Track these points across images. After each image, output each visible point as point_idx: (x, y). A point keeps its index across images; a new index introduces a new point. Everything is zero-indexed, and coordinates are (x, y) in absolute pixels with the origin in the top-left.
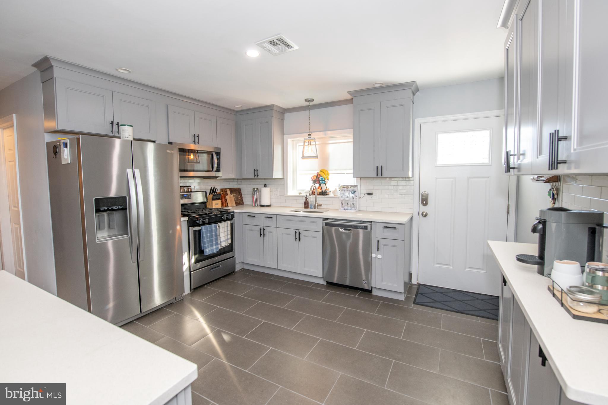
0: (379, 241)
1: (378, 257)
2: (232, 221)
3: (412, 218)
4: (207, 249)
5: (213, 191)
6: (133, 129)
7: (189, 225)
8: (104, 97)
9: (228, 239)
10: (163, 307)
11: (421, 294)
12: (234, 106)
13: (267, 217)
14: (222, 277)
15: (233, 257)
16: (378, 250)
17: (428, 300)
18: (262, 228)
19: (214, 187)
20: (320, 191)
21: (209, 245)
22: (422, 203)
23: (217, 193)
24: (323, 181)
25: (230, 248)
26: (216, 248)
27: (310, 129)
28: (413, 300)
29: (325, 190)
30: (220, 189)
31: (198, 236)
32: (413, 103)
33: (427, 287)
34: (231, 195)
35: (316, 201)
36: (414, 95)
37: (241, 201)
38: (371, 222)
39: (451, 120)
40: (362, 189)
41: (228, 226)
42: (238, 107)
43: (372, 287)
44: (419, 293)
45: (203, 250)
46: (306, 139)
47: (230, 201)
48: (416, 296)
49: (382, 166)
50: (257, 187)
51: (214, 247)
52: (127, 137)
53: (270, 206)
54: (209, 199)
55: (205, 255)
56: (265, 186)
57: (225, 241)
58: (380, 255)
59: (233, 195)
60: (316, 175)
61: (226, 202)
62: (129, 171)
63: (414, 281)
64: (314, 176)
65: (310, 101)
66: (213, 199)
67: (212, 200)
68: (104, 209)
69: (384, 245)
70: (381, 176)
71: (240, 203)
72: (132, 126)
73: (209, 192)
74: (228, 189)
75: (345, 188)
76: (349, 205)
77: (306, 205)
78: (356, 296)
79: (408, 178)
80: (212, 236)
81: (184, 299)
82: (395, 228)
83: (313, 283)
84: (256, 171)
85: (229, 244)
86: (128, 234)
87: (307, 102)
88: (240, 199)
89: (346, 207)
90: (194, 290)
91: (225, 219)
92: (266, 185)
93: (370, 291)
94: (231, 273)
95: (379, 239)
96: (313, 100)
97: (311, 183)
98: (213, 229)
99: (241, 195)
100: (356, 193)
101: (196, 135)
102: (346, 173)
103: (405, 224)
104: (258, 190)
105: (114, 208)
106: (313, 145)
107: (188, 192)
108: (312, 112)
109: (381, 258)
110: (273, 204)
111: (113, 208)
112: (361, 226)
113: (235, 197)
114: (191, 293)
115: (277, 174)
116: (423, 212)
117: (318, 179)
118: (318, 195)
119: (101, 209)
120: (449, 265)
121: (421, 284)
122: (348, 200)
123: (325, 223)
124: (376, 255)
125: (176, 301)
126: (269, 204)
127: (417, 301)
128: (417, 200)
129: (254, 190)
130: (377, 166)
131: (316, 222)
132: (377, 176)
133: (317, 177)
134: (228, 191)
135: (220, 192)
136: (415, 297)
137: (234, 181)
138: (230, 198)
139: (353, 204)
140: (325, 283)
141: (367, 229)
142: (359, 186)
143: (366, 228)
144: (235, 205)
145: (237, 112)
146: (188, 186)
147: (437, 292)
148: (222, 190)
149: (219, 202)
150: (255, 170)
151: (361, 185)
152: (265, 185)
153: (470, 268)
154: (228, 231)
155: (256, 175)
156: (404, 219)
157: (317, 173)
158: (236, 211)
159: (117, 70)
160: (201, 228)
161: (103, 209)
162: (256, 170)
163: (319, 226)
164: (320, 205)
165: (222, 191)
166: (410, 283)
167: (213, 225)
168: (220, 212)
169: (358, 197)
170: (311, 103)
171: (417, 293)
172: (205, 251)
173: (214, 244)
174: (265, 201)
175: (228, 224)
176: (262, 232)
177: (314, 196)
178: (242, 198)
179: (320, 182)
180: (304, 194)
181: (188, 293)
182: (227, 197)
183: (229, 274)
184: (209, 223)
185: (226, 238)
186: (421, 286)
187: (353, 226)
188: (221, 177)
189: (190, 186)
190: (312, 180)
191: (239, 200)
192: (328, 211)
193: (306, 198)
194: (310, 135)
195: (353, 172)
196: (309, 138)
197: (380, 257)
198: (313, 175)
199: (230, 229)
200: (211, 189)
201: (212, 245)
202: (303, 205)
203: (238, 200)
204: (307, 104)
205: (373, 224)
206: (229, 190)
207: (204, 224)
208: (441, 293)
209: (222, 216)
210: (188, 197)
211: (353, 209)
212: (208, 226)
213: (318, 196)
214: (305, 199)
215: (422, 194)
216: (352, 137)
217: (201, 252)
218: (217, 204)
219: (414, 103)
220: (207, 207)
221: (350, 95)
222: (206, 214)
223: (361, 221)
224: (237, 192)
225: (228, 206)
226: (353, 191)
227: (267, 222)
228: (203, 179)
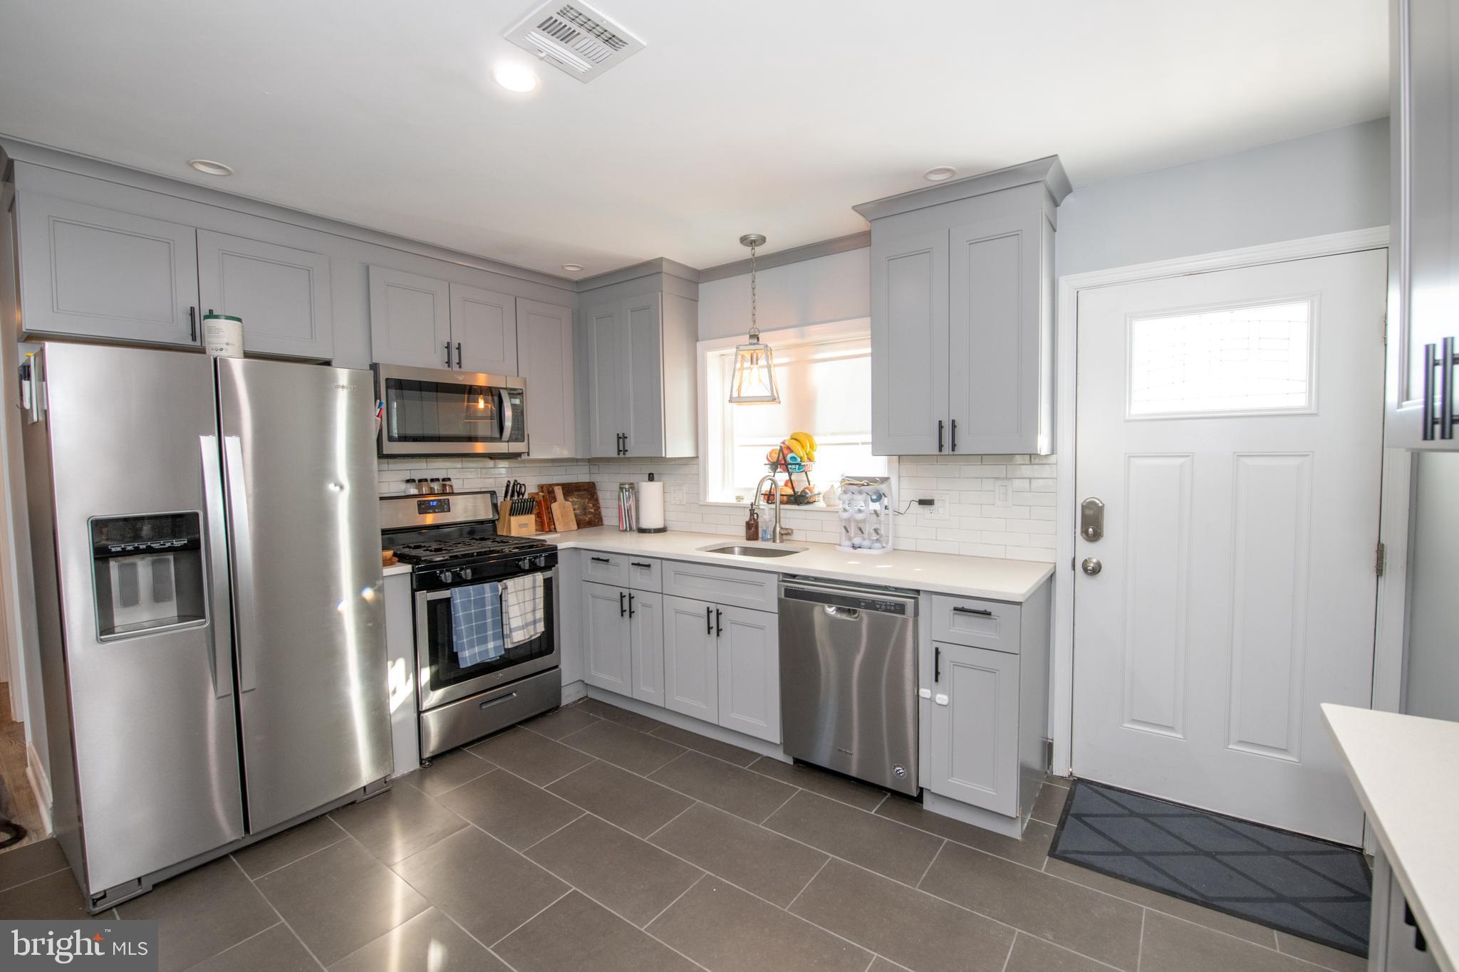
0: (939, 650)
1: (938, 701)
2: (548, 574)
3: (1052, 576)
4: (467, 651)
5: (514, 489)
6: (243, 328)
7: (415, 587)
8: (169, 243)
9: (535, 622)
10: (326, 814)
11: (1078, 817)
12: (563, 267)
13: (638, 565)
14: (521, 723)
15: (556, 667)
16: (937, 680)
17: (1099, 844)
18: (626, 592)
19: (516, 481)
20: (790, 491)
21: (475, 640)
22: (1085, 532)
23: (526, 496)
24: (797, 466)
25: (545, 644)
26: (496, 648)
27: (754, 322)
28: (1048, 838)
29: (803, 491)
30: (538, 486)
31: (440, 617)
32: (1054, 231)
33: (1099, 793)
34: (566, 499)
35: (777, 518)
36: (1056, 204)
37: (594, 516)
38: (918, 592)
40: (903, 491)
41: (534, 587)
42: (572, 271)
43: (921, 789)
44: (1071, 812)
45: (457, 653)
46: (741, 348)
47: (562, 516)
48: (1062, 824)
49: (953, 421)
50: (631, 482)
51: (491, 645)
52: (221, 349)
53: (662, 530)
54: (502, 513)
55: (461, 667)
56: (651, 478)
57: (523, 627)
58: (944, 693)
59: (572, 502)
60: (779, 448)
61: (551, 520)
62: (208, 444)
63: (1060, 768)
64: (773, 450)
65: (754, 241)
66: (514, 511)
67: (510, 515)
68: (124, 549)
69: (956, 665)
70: (953, 450)
71: (590, 520)
72: (239, 320)
73: (503, 495)
74: (558, 485)
75: (854, 485)
76: (866, 536)
77: (752, 529)
78: (873, 813)
79: (1033, 456)
80: (482, 615)
81: (394, 790)
82: (989, 614)
83: (759, 755)
84: (622, 438)
85: (539, 635)
86: (204, 618)
87: (748, 246)
88: (592, 510)
89: (857, 541)
90: (429, 761)
91: (527, 567)
92: (653, 474)
93: (919, 799)
94: (549, 711)
95: (942, 648)
96: (763, 240)
97: (766, 471)
98: (488, 595)
99: (597, 500)
100: (885, 501)
101: (454, 345)
102: (858, 444)
103: (1021, 603)
104: (633, 488)
105: (156, 546)
106: (762, 367)
107: (444, 494)
108: (763, 277)
109: (945, 703)
110: (671, 526)
111: (152, 545)
112: (885, 602)
113: (576, 506)
114: (420, 770)
115: (677, 445)
116: (1086, 561)
117: (782, 461)
118: (782, 503)
119: (113, 550)
120: (1171, 728)
121: (1080, 780)
122: (864, 521)
123: (785, 589)
124: (931, 693)
125: (365, 797)
126: (660, 525)
127: (1060, 847)
128: (1067, 521)
129: (621, 489)
130: (940, 422)
131: (761, 584)
132: (940, 450)
133: (779, 454)
134: (559, 492)
135: (537, 494)
136: (1057, 829)
137: (579, 464)
138: (562, 509)
139: (876, 531)
140: (790, 762)
141: (904, 614)
142: (894, 481)
143: (900, 609)
144: (575, 527)
145: (578, 283)
146: (444, 480)
147: (1132, 814)
148: (541, 487)
149: (530, 519)
150: (618, 434)
151: (899, 477)
152: (649, 474)
153: (1241, 742)
154: (537, 600)
155: (621, 448)
156: (1018, 586)
157: (783, 443)
158: (561, 546)
159: (190, 165)
160: (451, 594)
161: (119, 549)
162: (621, 436)
163: (770, 597)
164: (787, 533)
165: (543, 492)
166: (1046, 773)
167: (487, 586)
168: (517, 548)
169: (890, 512)
170: (760, 250)
171: (1066, 811)
172: (460, 655)
173: (490, 638)
174: (651, 518)
175: (534, 581)
176: (626, 606)
177: (773, 506)
178: (599, 507)
179: (790, 466)
180: (748, 501)
181: (411, 770)
182: (555, 506)
183: (543, 714)
184: (473, 582)
185: (530, 618)
186: (1080, 787)
187: (864, 600)
188: (528, 455)
189: (449, 479)
190: (767, 463)
191: (591, 513)
192: (807, 549)
193: (752, 512)
194: (755, 337)
195: (870, 440)
196: (750, 344)
197: (942, 699)
198: (770, 449)
199: (542, 595)
200: (508, 486)
201: (483, 641)
202: (742, 531)
203: (585, 514)
204: (745, 252)
205: (922, 598)
206: (560, 487)
207: (459, 582)
208: (1145, 817)
209: (521, 560)
210: (444, 507)
211: (877, 545)
212: (471, 587)
213: (783, 506)
214: (748, 513)
215: (1082, 506)
216: (869, 342)
217: (454, 658)
218: (525, 525)
219: (1057, 230)
220: (499, 533)
221: (863, 216)
222: (472, 555)
223: (886, 588)
224: (586, 492)
225: (555, 529)
226: (875, 493)
227: (639, 579)
228: (489, 460)
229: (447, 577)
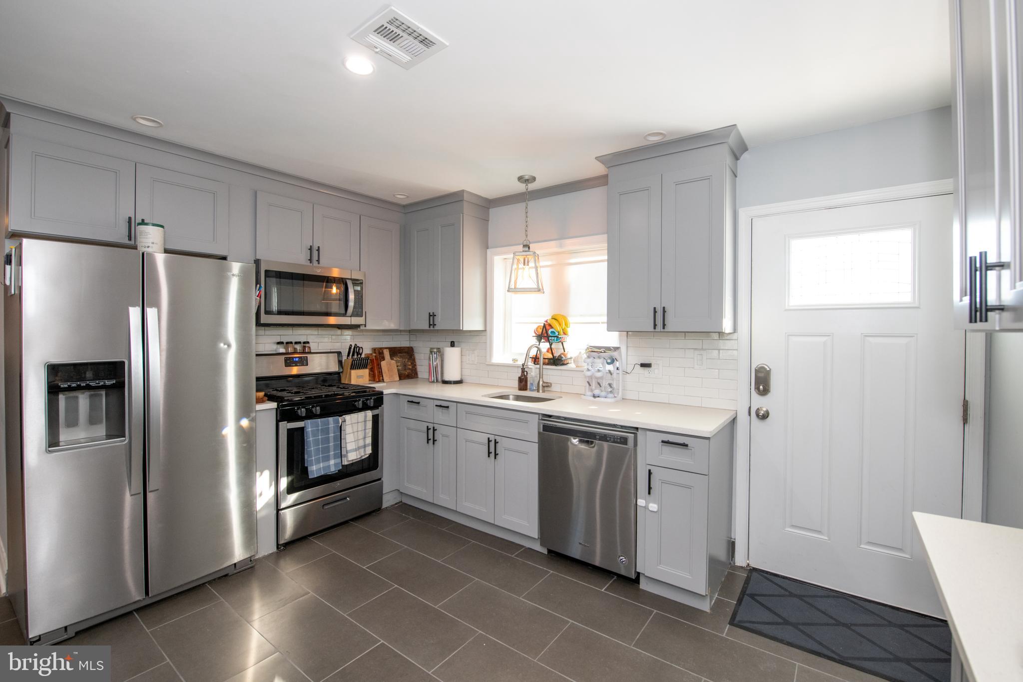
0: (651, 471)
1: (651, 509)
2: (376, 412)
3: (734, 419)
4: (314, 467)
5: (355, 351)
6: (165, 232)
7: (278, 419)
8: (116, 172)
9: (365, 446)
10: (206, 583)
11: (752, 596)
12: (394, 195)
13: (440, 406)
14: (352, 520)
15: (380, 479)
16: (649, 493)
17: (767, 616)
18: (431, 426)
19: (356, 345)
20: (550, 356)
21: (321, 458)
22: (757, 388)
23: (363, 356)
24: (556, 338)
25: (372, 463)
26: (335, 465)
27: (527, 236)
28: (729, 611)
29: (560, 356)
30: (372, 348)
31: (296, 441)
32: (736, 177)
33: (768, 579)
34: (392, 359)
35: (541, 375)
36: (737, 158)
37: (412, 371)
38: (637, 429)
39: (820, 209)
40: (629, 357)
41: (365, 421)
42: (401, 198)
43: (639, 574)
44: (747, 592)
45: (307, 467)
46: (517, 254)
47: (388, 371)
48: (740, 601)
49: (664, 308)
50: (439, 347)
51: (332, 462)
52: (148, 247)
53: (460, 382)
54: (345, 368)
55: (310, 477)
56: (453, 344)
57: (356, 450)
58: (655, 503)
59: (396, 361)
60: (543, 325)
61: (381, 373)
62: (134, 313)
63: (740, 560)
64: (539, 326)
65: (528, 180)
66: (353, 367)
67: (351, 369)
68: (69, 386)
69: (663, 482)
70: (664, 328)
71: (409, 374)
72: (162, 227)
73: (347, 355)
74: (386, 348)
75: (595, 352)
76: (603, 388)
77: (523, 383)
78: (603, 590)
79: (721, 334)
80: (327, 440)
81: (256, 567)
82: (687, 445)
83: (523, 546)
84: (432, 316)
85: (368, 456)
86: (124, 436)
87: (523, 183)
88: (410, 367)
89: (597, 392)
90: (283, 546)
91: (361, 406)
92: (454, 342)
93: (637, 581)
94: (374, 511)
95: (653, 469)
96: (534, 179)
97: (534, 341)
98: (332, 425)
99: (414, 360)
100: (617, 364)
101: (315, 248)
102: (599, 323)
103: (709, 438)
104: (440, 352)
105: (93, 384)
106: (532, 268)
107: (304, 352)
108: (532, 204)
109: (655, 510)
110: (465, 379)
111: (91, 384)
112: (614, 436)
113: (399, 364)
114: (277, 552)
115: (471, 322)
116: (758, 409)
117: (545, 333)
118: (544, 364)
119: (62, 386)
120: (819, 532)
121: (755, 570)
122: (602, 378)
123: (543, 425)
124: (646, 503)
125: (235, 571)
126: (458, 378)
127: (738, 618)
128: (745, 380)
129: (431, 352)
130: (655, 308)
131: (526, 422)
132: (655, 328)
133: (543, 329)
134: (387, 353)
135: (371, 354)
136: (736, 604)
137: (402, 333)
138: (389, 365)
139: (610, 385)
140: (545, 552)
141: (627, 445)
142: (623, 350)
143: (624, 441)
144: (398, 378)
145: (404, 206)
146: (304, 343)
147: (791, 595)
148: (374, 350)
149: (366, 372)
150: (430, 313)
151: (627, 347)
152: (451, 342)
153: (869, 543)
154: (367, 431)
155: (431, 323)
156: (708, 426)
157: (546, 321)
158: (386, 392)
159: (134, 119)
160: (305, 424)
161: (66, 386)
162: (431, 314)
163: (532, 431)
164: (547, 386)
165: (375, 353)
166: (730, 563)
167: (331, 419)
168: (354, 392)
169: (620, 371)
170: (532, 186)
171: (743, 592)
172: (309, 469)
173: (332, 456)
174: (452, 373)
175: (366, 416)
176: (431, 436)
177: (538, 366)
178: (415, 365)
179: (550, 338)
180: (520, 362)
181: (271, 552)
182: (383, 364)
183: (368, 514)
184: (321, 416)
185: (361, 443)
186: (755, 574)
187: (599, 434)
188: (365, 326)
189: (308, 343)
190: (535, 335)
191: (409, 369)
192: (561, 397)
193: (523, 370)
194: (527, 246)
195: (606, 321)
196: (523, 251)
197: (653, 507)
198: (535, 326)
199: (371, 427)
200: (350, 348)
201: (327, 459)
202: (516, 384)
203: (405, 370)
204: (521, 188)
205: (639, 433)
206: (388, 350)
207: (310, 416)
208: (800, 597)
209: (356, 401)
210: (303, 362)
211: (611, 395)
212: (319, 420)
213: (545, 367)
214: (520, 371)
215: (756, 370)
216: (606, 251)
217: (305, 471)
218: (361, 377)
219: (738, 176)
220: (343, 382)
221: (603, 163)
223: (615, 426)
224: (405, 354)
225: (383, 380)
226: (609, 358)
227: (440, 417)
228: (337, 329)
229: (303, 412)
